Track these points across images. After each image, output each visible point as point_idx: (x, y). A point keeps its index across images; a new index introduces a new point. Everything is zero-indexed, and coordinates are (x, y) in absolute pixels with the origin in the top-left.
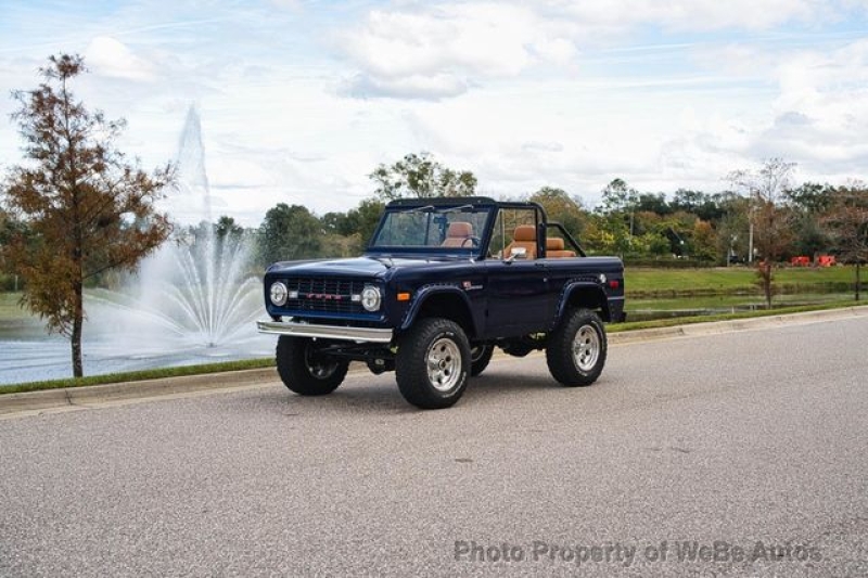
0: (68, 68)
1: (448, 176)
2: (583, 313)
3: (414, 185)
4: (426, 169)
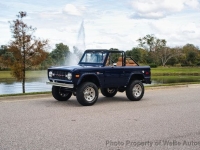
0: (23, 15)
1: (158, 41)
2: (136, 81)
3: (149, 43)
4: (152, 38)
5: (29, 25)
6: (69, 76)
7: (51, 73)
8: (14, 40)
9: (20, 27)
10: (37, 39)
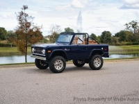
0: (25, 8)
4: (136, 24)
5: (29, 15)
6: (44, 51)
7: (33, 49)
8: (20, 25)
9: (23, 16)
10: (35, 25)
